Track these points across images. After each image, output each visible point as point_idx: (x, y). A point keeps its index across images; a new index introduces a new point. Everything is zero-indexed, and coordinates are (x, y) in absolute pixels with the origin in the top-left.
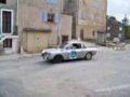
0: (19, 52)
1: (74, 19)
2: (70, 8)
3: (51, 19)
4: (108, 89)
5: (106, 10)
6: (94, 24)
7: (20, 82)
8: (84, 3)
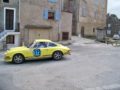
7: (11, 78)
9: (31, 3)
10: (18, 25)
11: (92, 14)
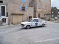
0: (9, 24)
6: (45, 11)
9: (13, 3)
10: (7, 13)
11: (44, 7)
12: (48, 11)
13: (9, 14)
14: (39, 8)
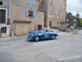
0: (11, 35)
1: (45, 14)
2: (43, 7)
3: (31, 15)
4: (66, 59)
5: (65, 8)
6: (58, 17)
8: (52, 4)
10: (9, 20)
12: (63, 18)
13: (11, 21)
14: (51, 14)
